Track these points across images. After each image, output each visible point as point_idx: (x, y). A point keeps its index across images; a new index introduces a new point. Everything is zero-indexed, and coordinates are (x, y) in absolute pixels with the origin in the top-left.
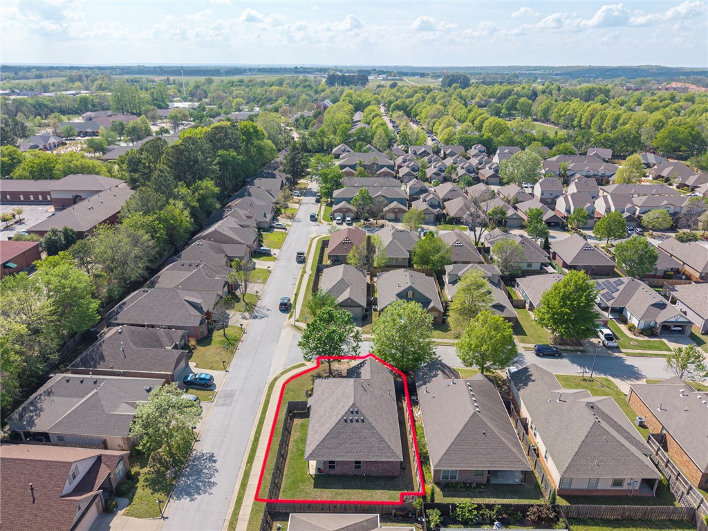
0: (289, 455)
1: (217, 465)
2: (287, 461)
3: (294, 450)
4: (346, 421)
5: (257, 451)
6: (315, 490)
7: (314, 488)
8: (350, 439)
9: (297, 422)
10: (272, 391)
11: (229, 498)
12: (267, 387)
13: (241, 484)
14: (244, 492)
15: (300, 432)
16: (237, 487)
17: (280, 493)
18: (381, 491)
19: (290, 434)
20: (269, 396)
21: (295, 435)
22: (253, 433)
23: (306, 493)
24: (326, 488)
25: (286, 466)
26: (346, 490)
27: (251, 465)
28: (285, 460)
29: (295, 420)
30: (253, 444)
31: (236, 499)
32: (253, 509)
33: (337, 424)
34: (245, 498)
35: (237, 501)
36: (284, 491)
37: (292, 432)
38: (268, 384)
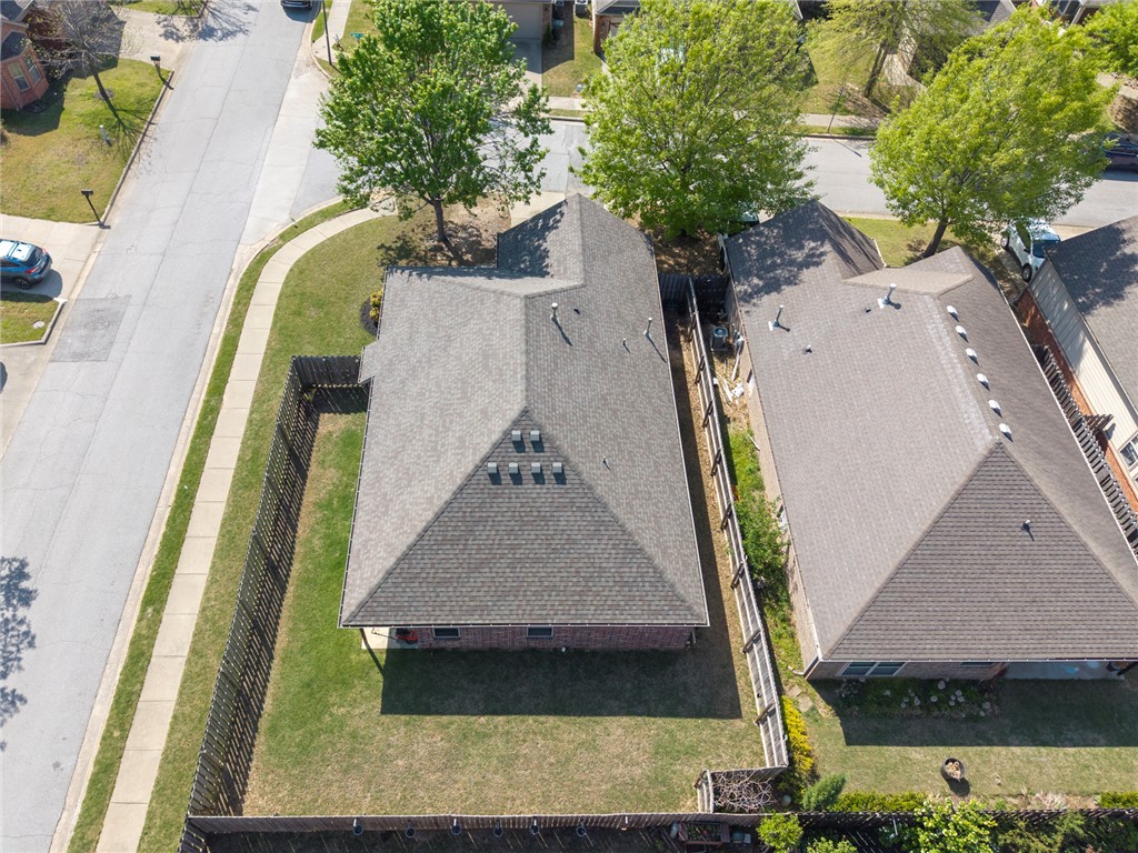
0: (296, 567)
1: (33, 614)
2: (291, 589)
3: (317, 543)
4: (495, 478)
5: (184, 549)
6: (386, 719)
7: (384, 711)
8: (513, 548)
9: (331, 424)
10: (247, 305)
11: (67, 764)
12: (233, 285)
13: (117, 701)
14: (124, 738)
15: (338, 466)
16: (102, 711)
17: (260, 740)
18: (625, 720)
19: (304, 477)
20: (236, 322)
21: (321, 479)
23: (354, 736)
24: (428, 712)
25: (285, 613)
26: (501, 719)
27: (159, 612)
28: (283, 589)
29: (325, 417)
30: (172, 519)
31: (91, 769)
32: (150, 816)
33: (461, 489)
34: (125, 764)
35: (94, 781)
36: (273, 730)
37: (313, 471)
38: (237, 275)
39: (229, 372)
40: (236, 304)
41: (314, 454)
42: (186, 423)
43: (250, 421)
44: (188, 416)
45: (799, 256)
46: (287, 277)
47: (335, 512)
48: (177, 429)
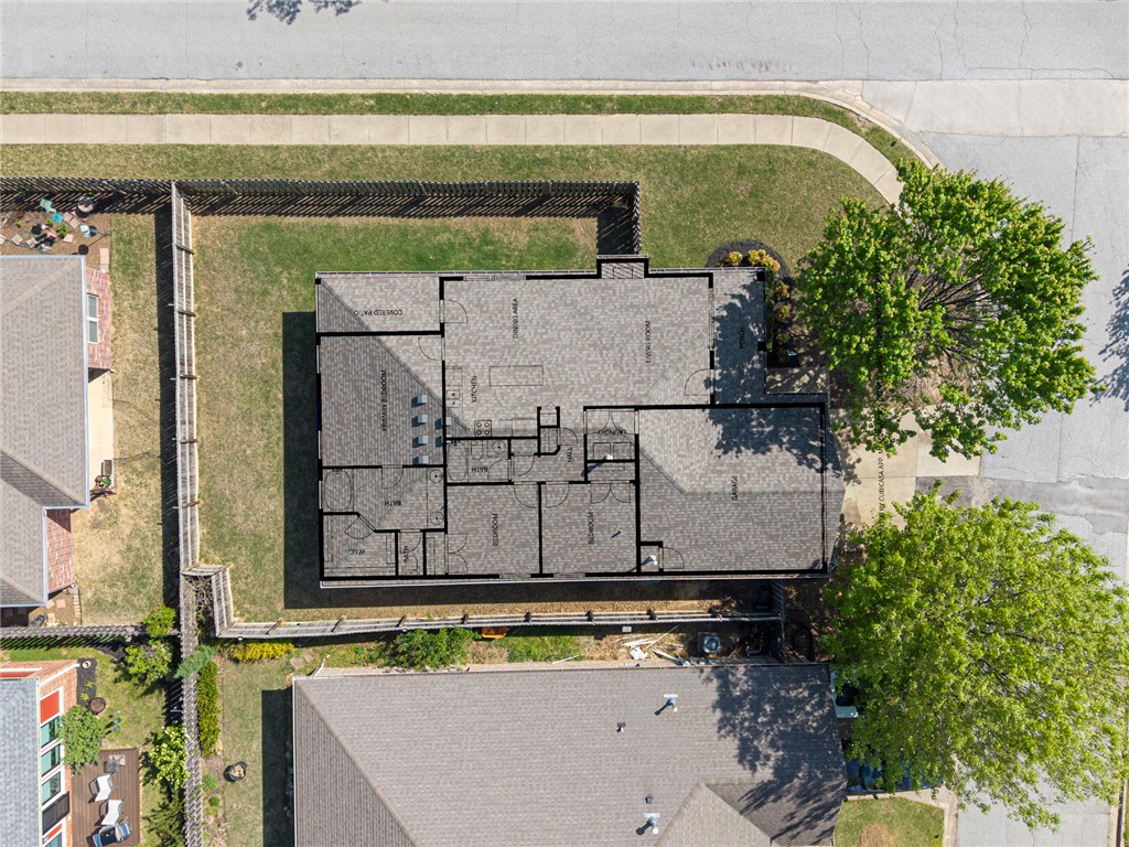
0: (418, 222)
2: (396, 221)
3: (443, 238)
4: (415, 402)
5: (435, 118)
6: (279, 317)
7: (285, 315)
9: (584, 231)
10: (755, 111)
11: (242, 72)
12: (793, 88)
13: (290, 97)
14: (261, 111)
15: (531, 245)
16: (284, 87)
17: (260, 219)
19: (518, 214)
20: (728, 105)
21: (515, 231)
22: (527, 87)
23: (265, 293)
24: (285, 351)
25: (382, 219)
26: (281, 410)
27: (371, 110)
28: (395, 215)
29: (593, 223)
30: (466, 98)
31: (236, 92)
32: (202, 148)
33: (408, 371)
34: (240, 117)
35: (226, 98)
36: (268, 227)
37: (525, 222)
38: (806, 90)
39: (651, 113)
40: (756, 99)
41: (546, 219)
42: (585, 84)
43: (585, 148)
44: (594, 84)
45: (762, 744)
46: (802, 149)
47: (479, 249)
48: (577, 76)
